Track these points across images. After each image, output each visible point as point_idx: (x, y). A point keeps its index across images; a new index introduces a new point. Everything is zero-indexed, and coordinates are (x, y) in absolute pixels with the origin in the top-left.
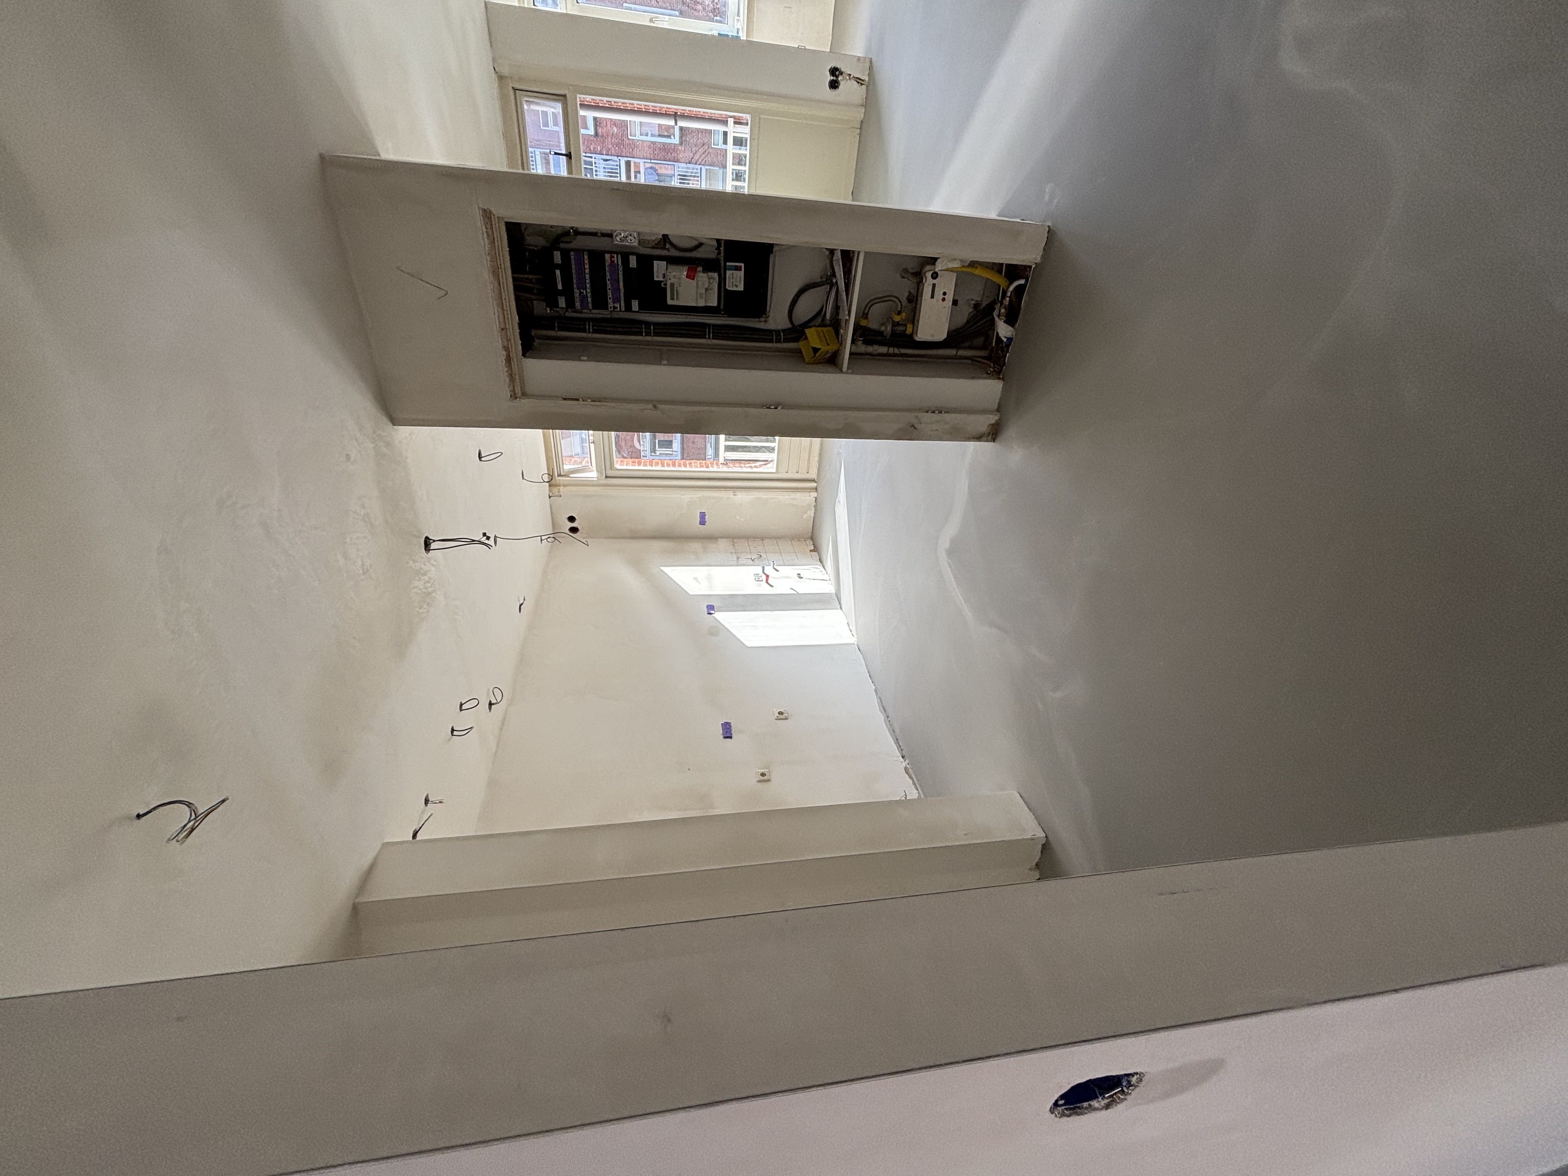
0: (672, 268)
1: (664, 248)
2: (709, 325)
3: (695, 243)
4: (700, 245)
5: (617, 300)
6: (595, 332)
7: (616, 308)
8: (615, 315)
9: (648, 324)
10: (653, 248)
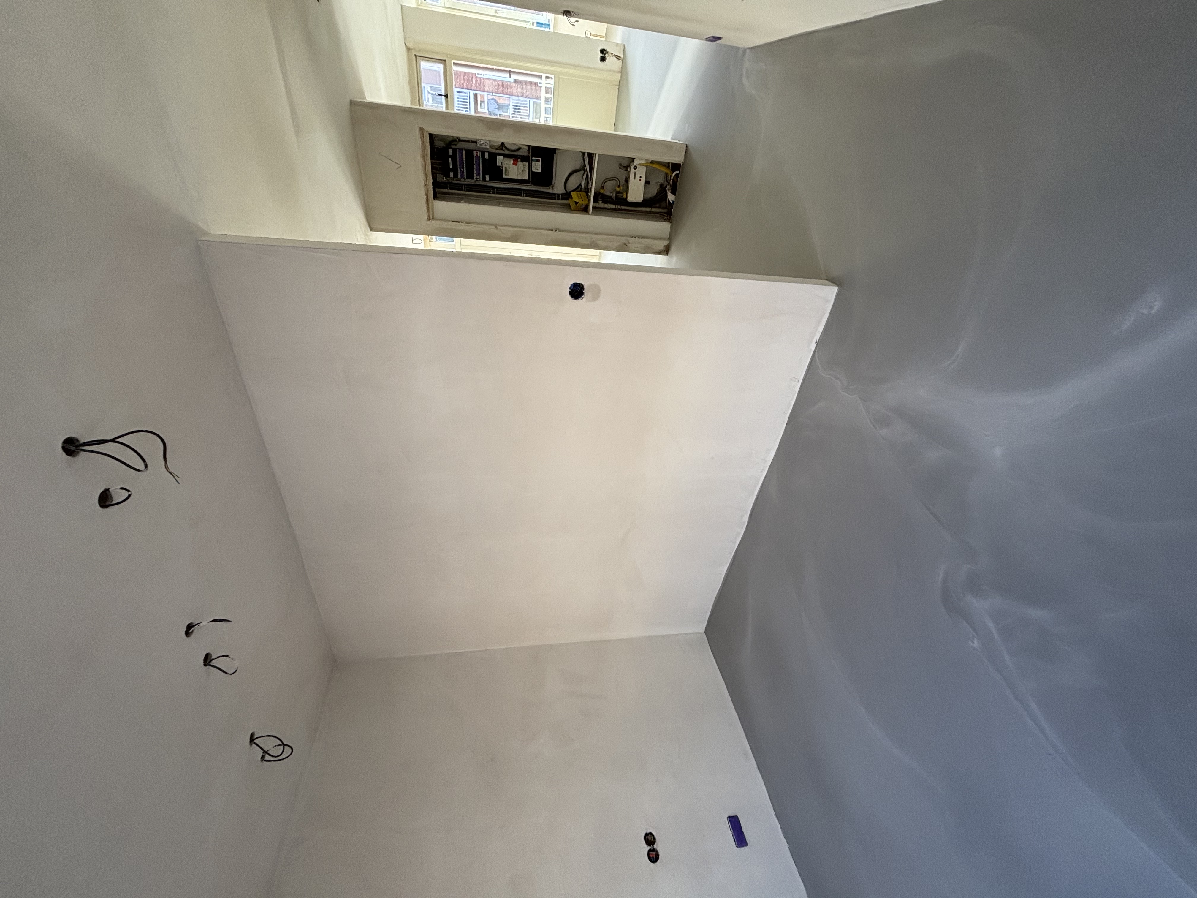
0: (505, 159)
1: (502, 149)
2: (524, 190)
3: (516, 148)
4: (520, 148)
5: (479, 174)
6: (467, 190)
7: (478, 179)
8: (477, 183)
9: (493, 188)
10: (496, 149)
